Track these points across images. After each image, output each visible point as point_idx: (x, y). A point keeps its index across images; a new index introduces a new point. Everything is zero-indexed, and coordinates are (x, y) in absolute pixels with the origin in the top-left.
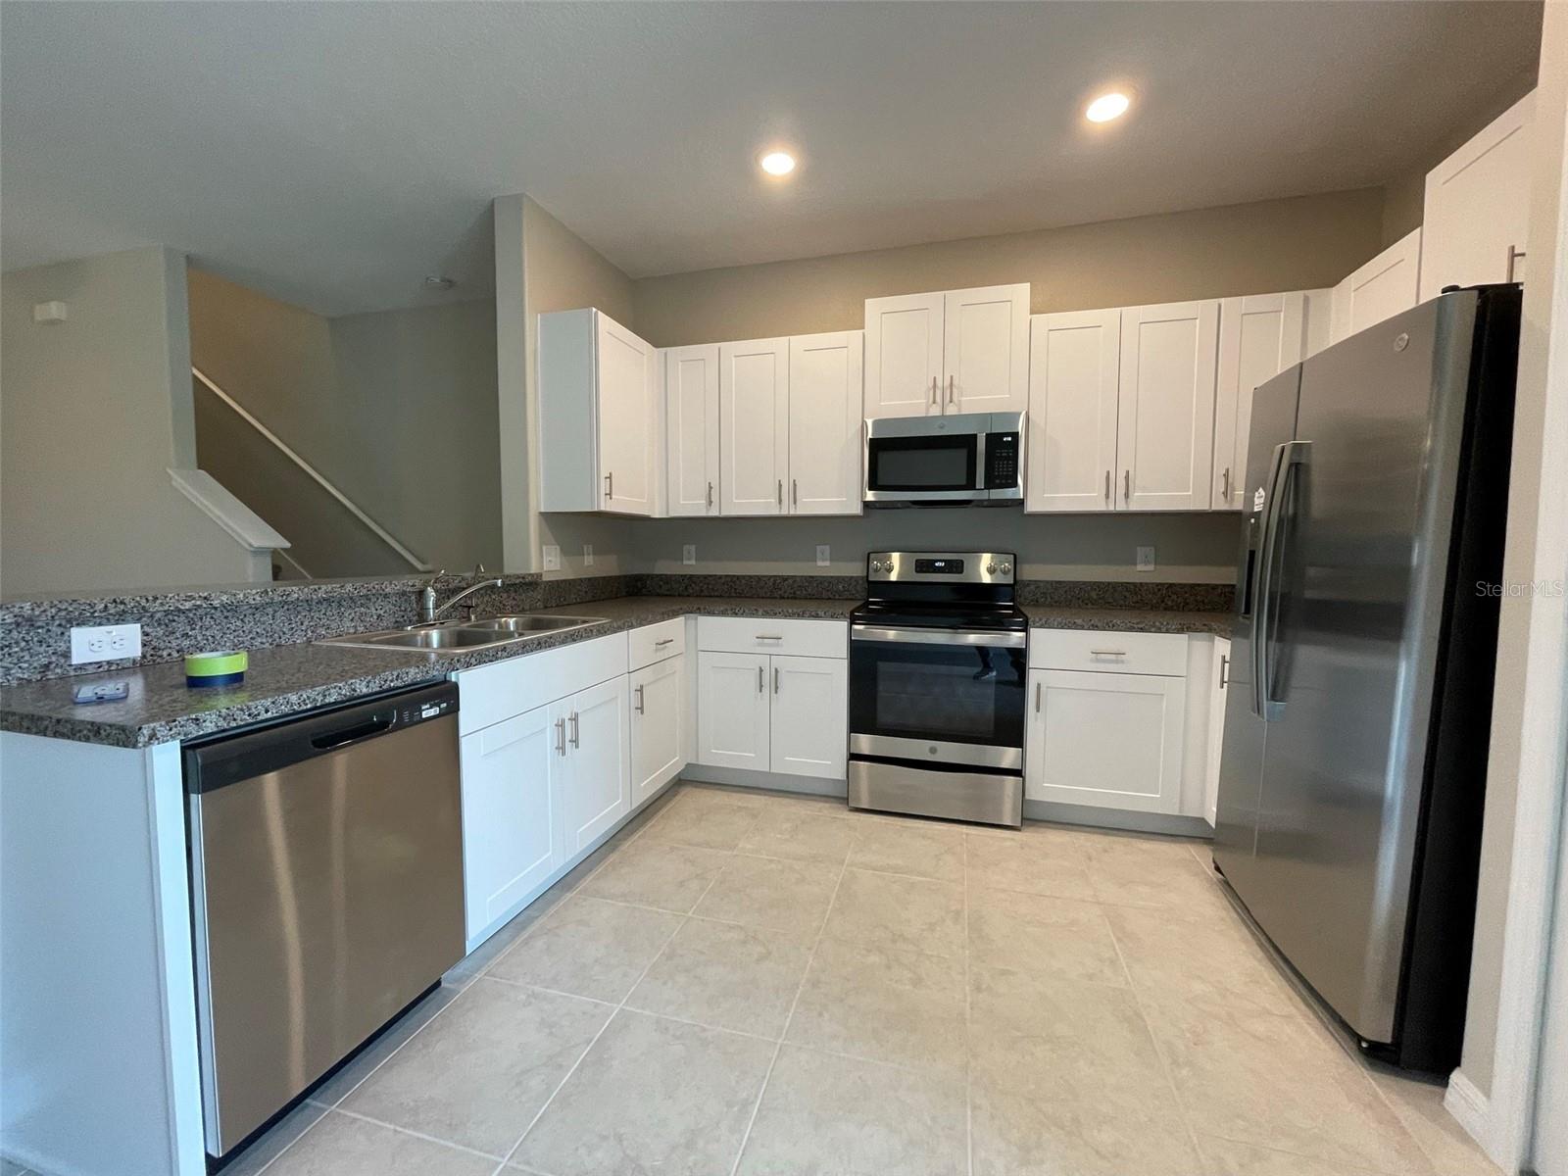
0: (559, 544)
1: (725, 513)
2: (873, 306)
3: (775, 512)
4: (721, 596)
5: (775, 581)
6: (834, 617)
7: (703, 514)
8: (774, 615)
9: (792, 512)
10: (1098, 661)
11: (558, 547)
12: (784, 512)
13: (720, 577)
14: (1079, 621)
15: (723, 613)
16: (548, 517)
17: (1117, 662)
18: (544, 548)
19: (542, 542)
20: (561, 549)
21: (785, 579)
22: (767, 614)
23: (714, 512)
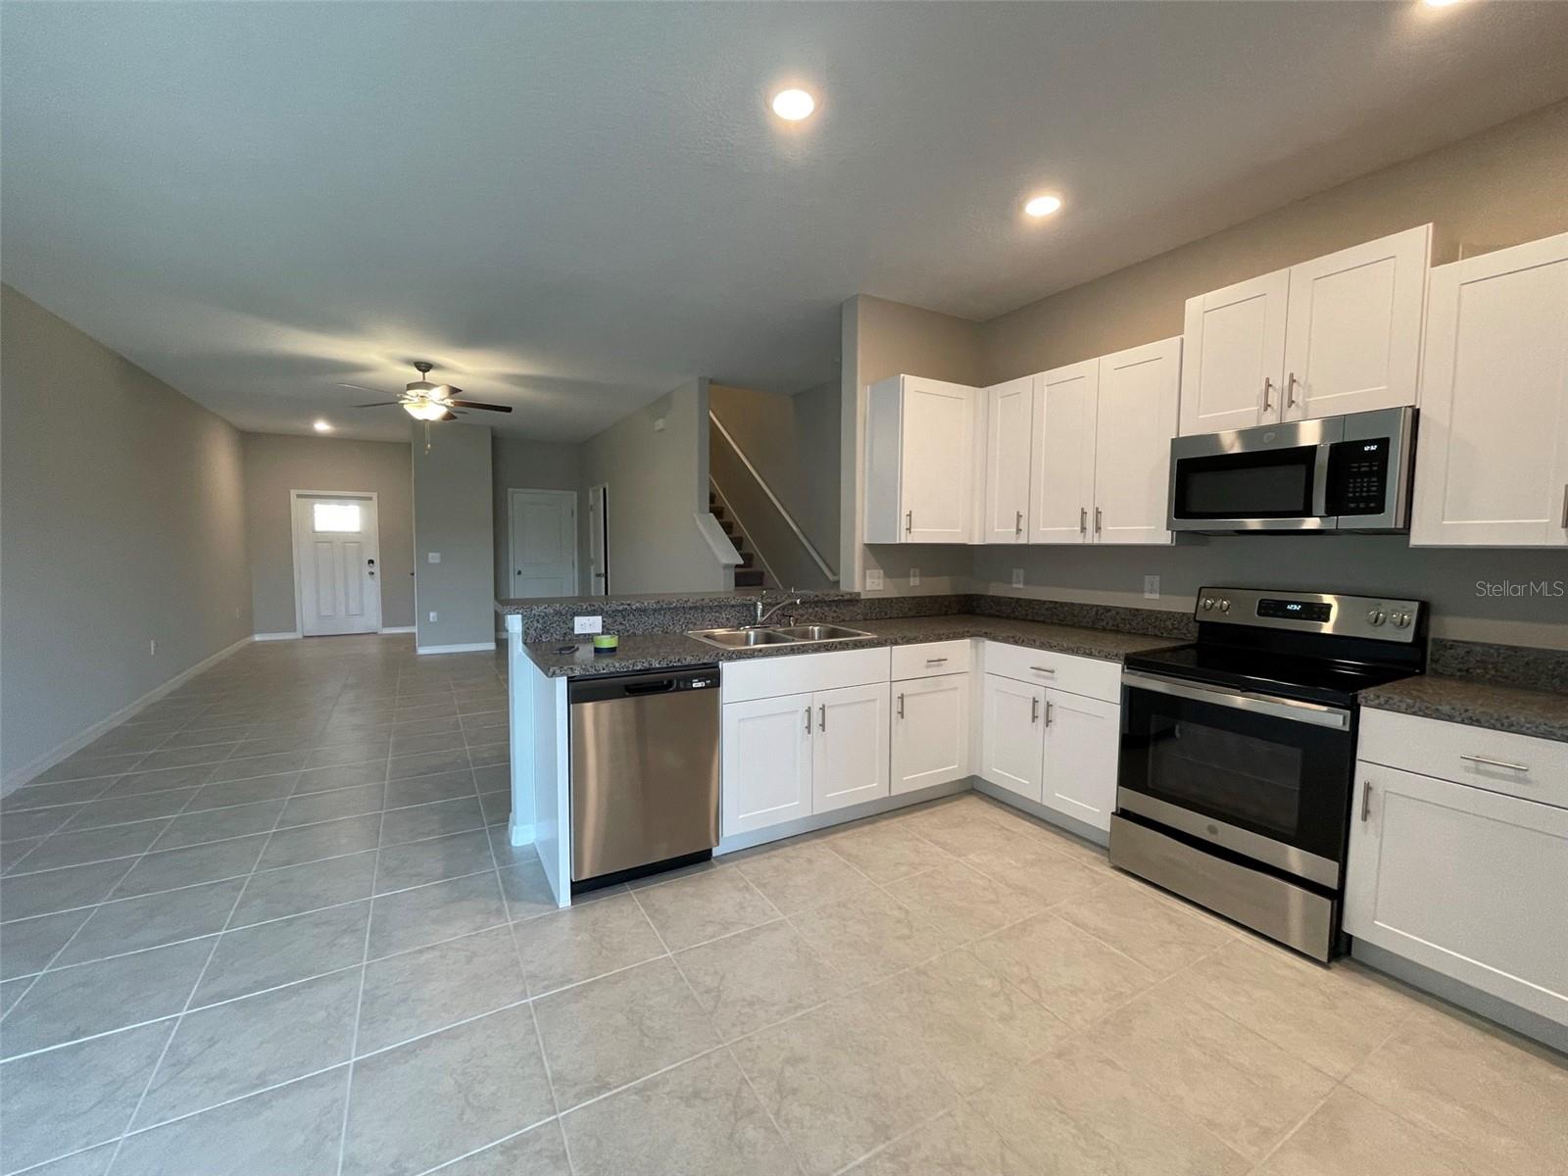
0: (882, 568)
1: (1033, 541)
2: (1194, 305)
3: (1079, 540)
4: (1043, 622)
5: (1097, 611)
6: (1107, 657)
7: (1013, 541)
8: (1050, 647)
9: (1096, 541)
10: (1478, 771)
11: (882, 571)
12: (1088, 541)
13: (1045, 602)
14: (1445, 709)
15: (1006, 640)
16: (871, 548)
17: (1518, 780)
18: (868, 572)
19: (865, 568)
20: (885, 573)
21: (1108, 609)
22: (1043, 646)
23: (1023, 540)
